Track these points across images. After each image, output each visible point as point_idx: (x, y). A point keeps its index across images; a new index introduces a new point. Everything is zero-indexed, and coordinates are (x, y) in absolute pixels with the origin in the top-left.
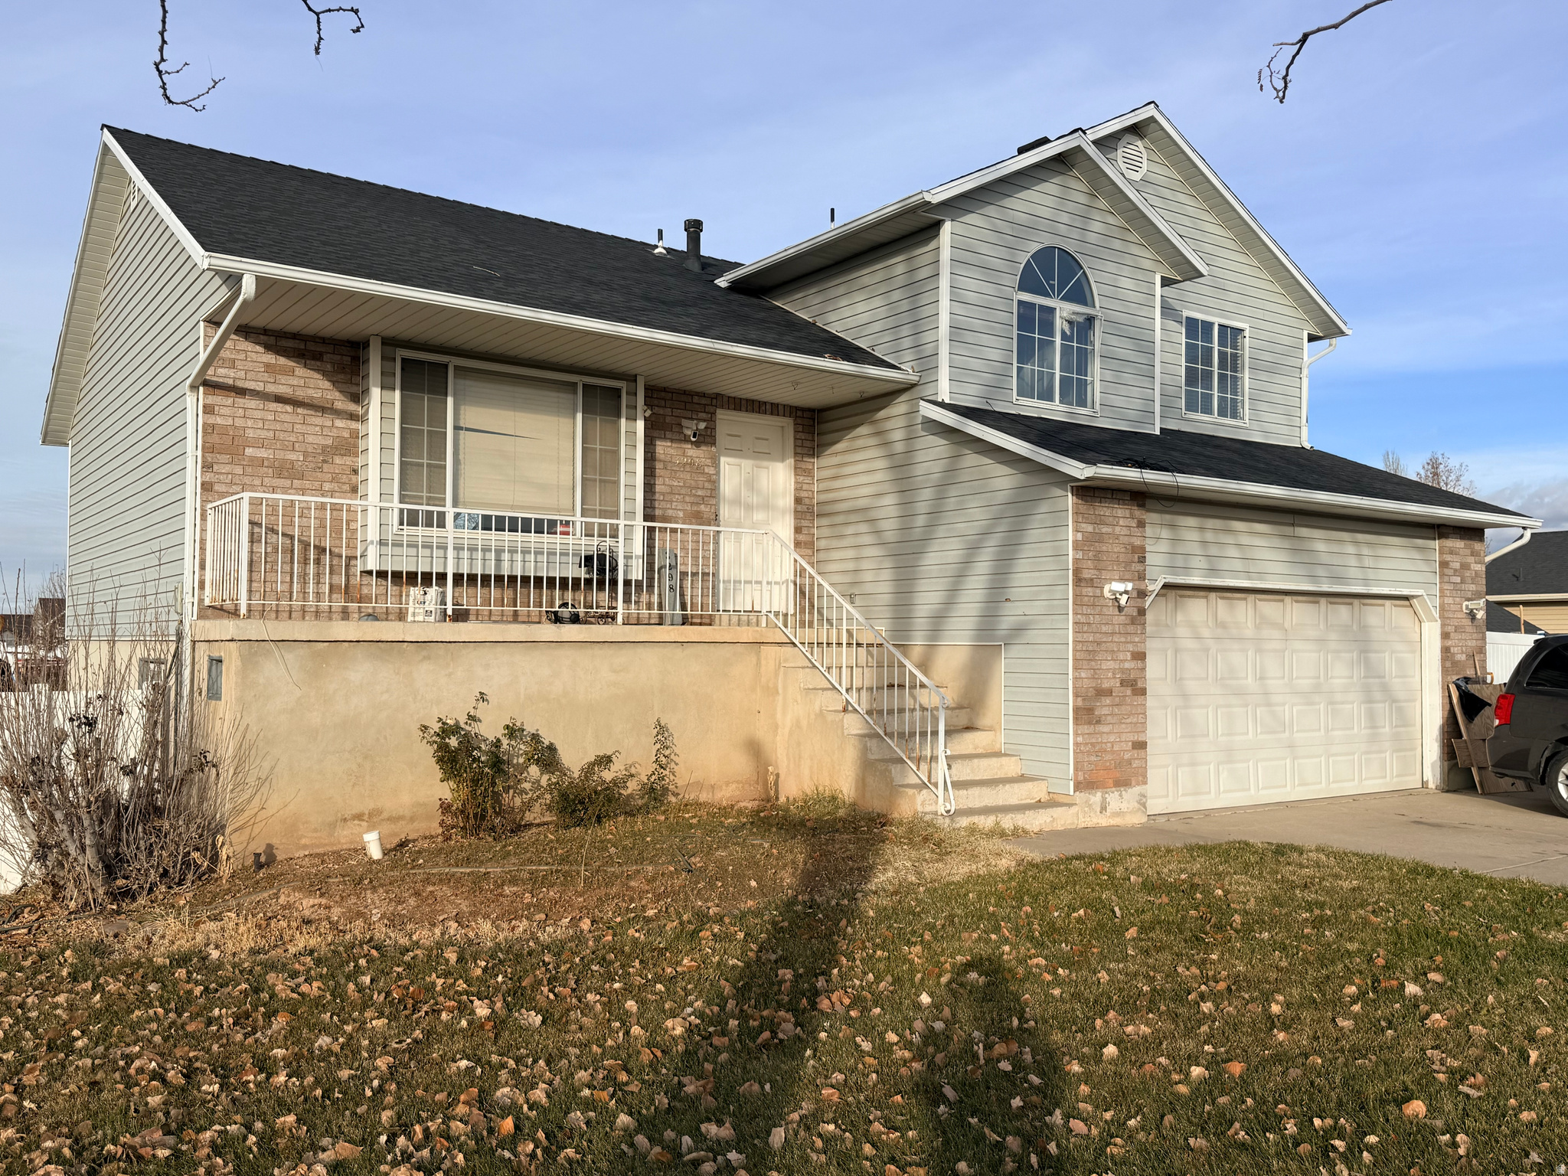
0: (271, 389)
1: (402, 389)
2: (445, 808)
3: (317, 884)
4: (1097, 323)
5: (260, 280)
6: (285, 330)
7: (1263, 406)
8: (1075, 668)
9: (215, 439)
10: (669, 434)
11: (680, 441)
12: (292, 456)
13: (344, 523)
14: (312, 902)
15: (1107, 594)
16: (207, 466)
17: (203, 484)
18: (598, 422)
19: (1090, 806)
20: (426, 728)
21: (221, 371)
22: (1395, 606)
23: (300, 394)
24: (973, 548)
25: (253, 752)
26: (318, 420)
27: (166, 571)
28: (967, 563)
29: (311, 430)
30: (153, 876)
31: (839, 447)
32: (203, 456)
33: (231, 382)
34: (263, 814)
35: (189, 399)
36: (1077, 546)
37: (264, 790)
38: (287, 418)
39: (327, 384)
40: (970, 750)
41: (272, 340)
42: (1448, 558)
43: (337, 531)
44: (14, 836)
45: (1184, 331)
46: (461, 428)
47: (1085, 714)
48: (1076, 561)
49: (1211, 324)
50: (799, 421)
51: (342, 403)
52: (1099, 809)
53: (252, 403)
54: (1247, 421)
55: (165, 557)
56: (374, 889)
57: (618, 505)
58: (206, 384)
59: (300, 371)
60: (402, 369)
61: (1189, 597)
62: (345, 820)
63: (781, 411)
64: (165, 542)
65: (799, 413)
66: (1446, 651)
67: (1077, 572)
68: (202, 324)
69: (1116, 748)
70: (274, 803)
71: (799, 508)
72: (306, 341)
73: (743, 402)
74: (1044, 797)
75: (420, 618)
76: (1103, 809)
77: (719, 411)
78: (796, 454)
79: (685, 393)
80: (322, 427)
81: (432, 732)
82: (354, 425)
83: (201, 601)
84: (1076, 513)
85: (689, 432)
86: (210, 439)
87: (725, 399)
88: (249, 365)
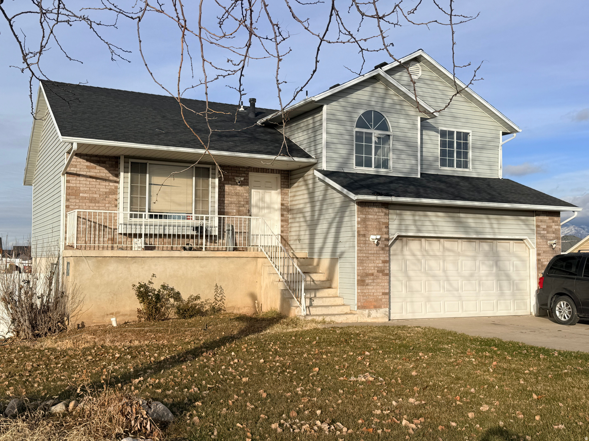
0: (89, 174)
1: (131, 173)
2: (139, 311)
3: (94, 333)
4: (391, 137)
5: (78, 144)
6: (93, 154)
7: (477, 163)
8: (358, 266)
9: (70, 191)
10: (230, 182)
11: (234, 185)
12: (95, 196)
13: (113, 218)
14: (91, 337)
15: (371, 240)
16: (67, 200)
17: (66, 206)
18: (201, 181)
19: (363, 315)
20: (134, 285)
21: (72, 169)
22: (515, 243)
23: (98, 175)
24: (331, 224)
25: (78, 292)
26: (104, 183)
27: (55, 234)
28: (329, 228)
29: (101, 187)
30: (46, 330)
31: (296, 185)
32: (66, 197)
33: (75, 172)
34: (81, 312)
35: (62, 178)
36: (358, 223)
37: (81, 304)
38: (94, 183)
39: (107, 171)
40: (327, 295)
41: (89, 158)
42: (540, 224)
43: (110, 220)
44: (6, 316)
45: (439, 135)
46: (152, 184)
47: (361, 282)
48: (358, 228)
49: (453, 132)
50: (282, 175)
51: (112, 178)
52: (367, 316)
53: (82, 179)
54: (471, 169)
55: (55, 229)
56: (109, 333)
57: (208, 209)
58: (67, 173)
59: (98, 167)
60: (131, 166)
61: (413, 240)
62: (108, 315)
63: (275, 172)
64: (55, 225)
65: (282, 172)
66: (538, 260)
67: (358, 232)
68: (66, 153)
69: (375, 294)
70: (84, 309)
71: (283, 207)
72: (100, 157)
73: (260, 169)
74: (349, 311)
75: (136, 249)
76: (369, 316)
77: (250, 173)
78: (281, 187)
79: (236, 167)
80: (105, 186)
81: (136, 287)
82: (116, 184)
83: (65, 244)
84: (358, 211)
85: (237, 181)
86: (68, 191)
87: (252, 169)
88: (81, 166)
